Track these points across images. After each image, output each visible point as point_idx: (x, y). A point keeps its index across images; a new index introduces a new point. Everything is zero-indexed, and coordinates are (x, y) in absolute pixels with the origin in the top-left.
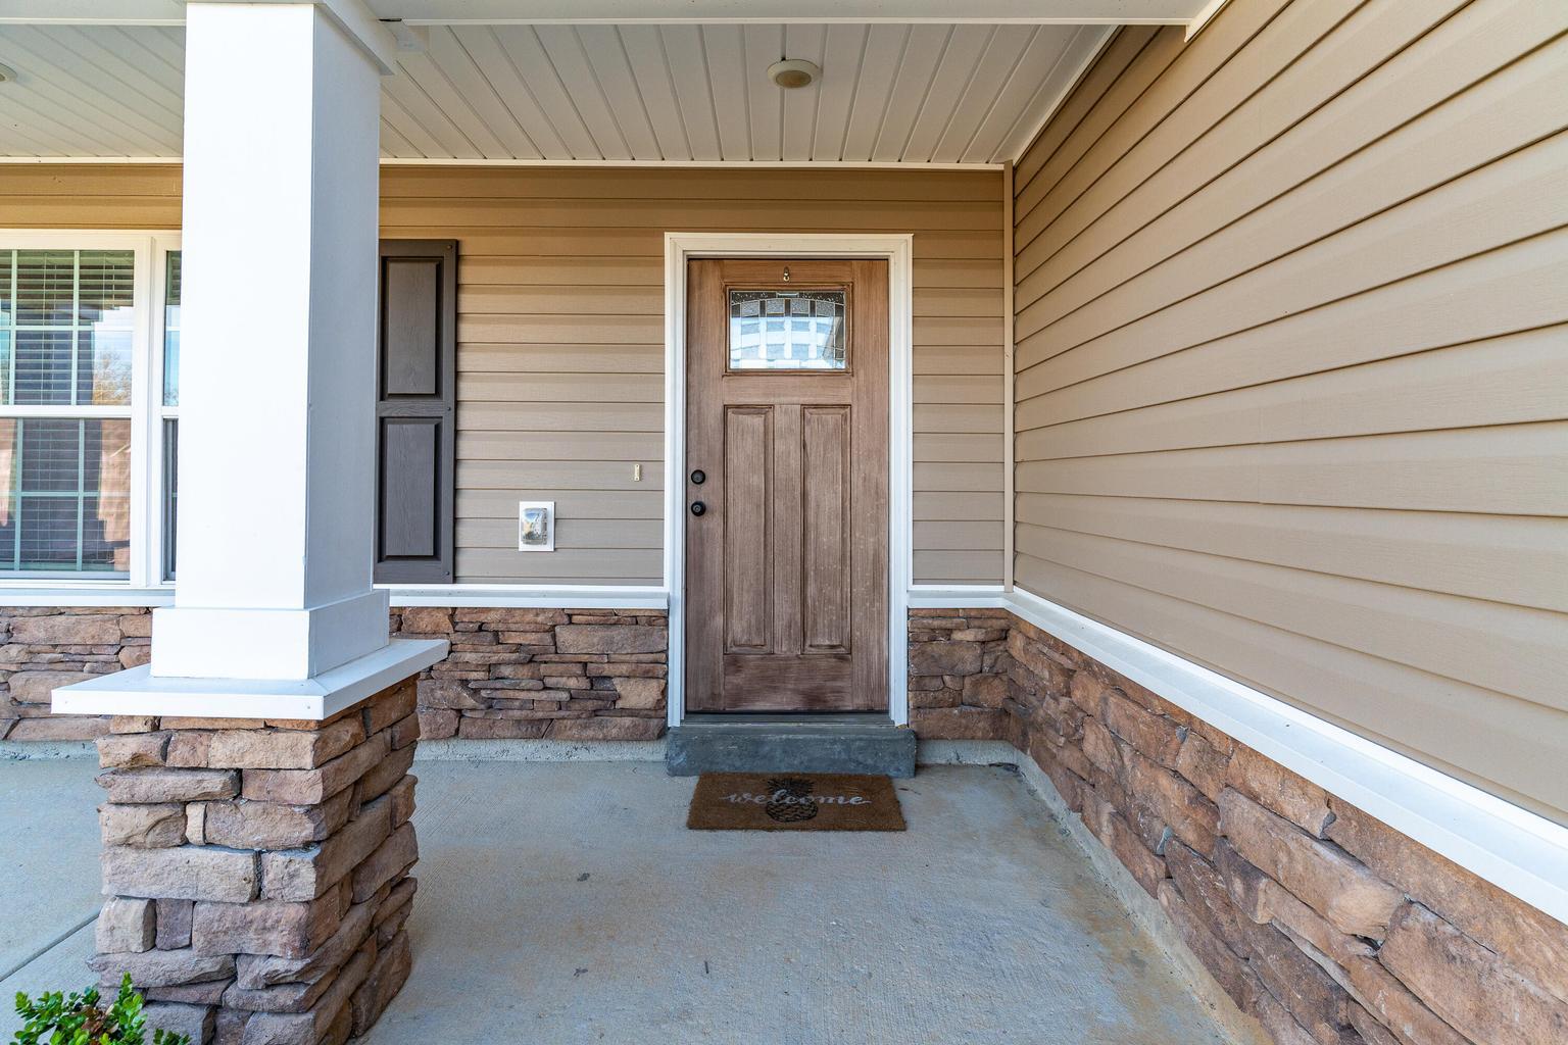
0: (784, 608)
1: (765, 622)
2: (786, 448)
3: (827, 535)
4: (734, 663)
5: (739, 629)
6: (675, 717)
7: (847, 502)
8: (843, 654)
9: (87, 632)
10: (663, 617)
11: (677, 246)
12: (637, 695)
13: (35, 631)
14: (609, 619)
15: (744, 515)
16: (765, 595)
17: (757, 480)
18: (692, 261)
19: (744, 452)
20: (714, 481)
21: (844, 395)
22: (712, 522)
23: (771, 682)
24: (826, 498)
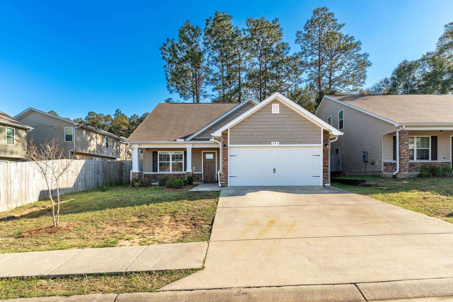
0: (209, 174)
1: (208, 175)
2: (209, 164)
3: (212, 169)
4: (206, 177)
5: (207, 175)
6: (203, 180)
7: (213, 167)
8: (213, 177)
9: (168, 175)
10: (202, 174)
11: (203, 151)
12: (200, 179)
13: (164, 175)
14: (199, 174)
15: (207, 169)
16: (208, 173)
17: (208, 166)
18: (203, 152)
19: (207, 164)
20: (205, 166)
21: (213, 161)
22: (205, 168)
23: (209, 178)
24: (212, 167)
